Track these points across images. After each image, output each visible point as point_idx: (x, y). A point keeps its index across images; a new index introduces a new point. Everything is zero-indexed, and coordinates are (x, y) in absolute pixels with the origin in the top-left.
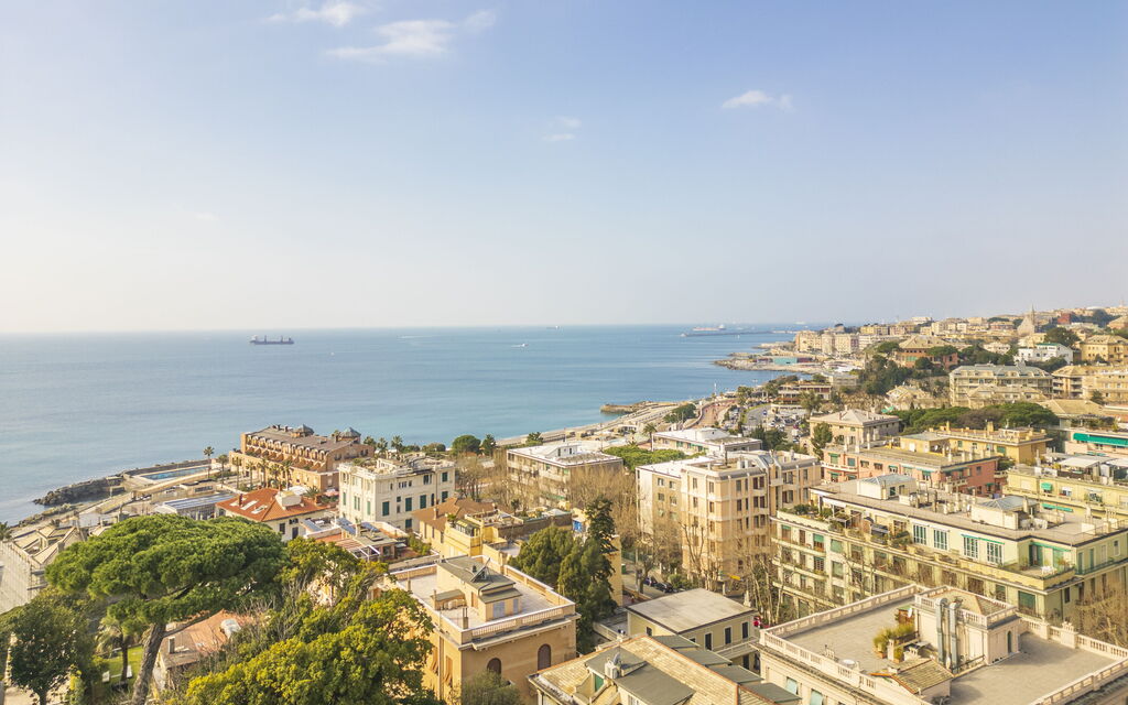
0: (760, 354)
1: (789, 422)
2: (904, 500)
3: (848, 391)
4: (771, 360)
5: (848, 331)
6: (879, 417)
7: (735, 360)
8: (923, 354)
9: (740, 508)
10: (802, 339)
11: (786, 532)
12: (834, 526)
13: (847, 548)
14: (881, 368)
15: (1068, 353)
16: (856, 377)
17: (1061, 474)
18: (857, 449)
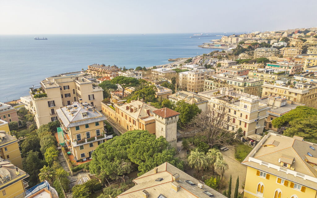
0: (211, 43)
1: (214, 63)
2: (227, 77)
3: (230, 55)
4: (214, 45)
5: (236, 36)
6: (232, 61)
7: (204, 45)
8: (250, 45)
9: (198, 79)
10: (223, 39)
11: (206, 83)
12: (215, 81)
13: (216, 85)
14: (239, 48)
15: (286, 44)
16: (232, 51)
17: (258, 72)
18: (223, 68)
